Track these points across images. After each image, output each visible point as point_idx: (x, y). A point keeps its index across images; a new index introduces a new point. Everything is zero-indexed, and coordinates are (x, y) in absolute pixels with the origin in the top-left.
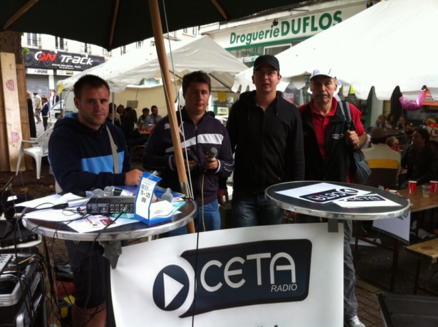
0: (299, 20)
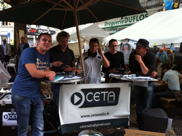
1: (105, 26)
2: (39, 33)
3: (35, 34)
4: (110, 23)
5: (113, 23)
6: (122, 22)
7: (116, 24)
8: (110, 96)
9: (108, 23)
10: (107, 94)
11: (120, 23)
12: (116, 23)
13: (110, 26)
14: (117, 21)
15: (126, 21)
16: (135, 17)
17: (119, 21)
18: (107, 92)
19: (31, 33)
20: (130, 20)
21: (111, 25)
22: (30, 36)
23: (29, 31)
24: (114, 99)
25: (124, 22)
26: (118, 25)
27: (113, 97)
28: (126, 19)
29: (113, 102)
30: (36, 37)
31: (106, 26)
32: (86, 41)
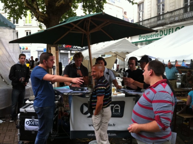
0: (167, 30)
1: (139, 39)
2: (74, 48)
3: (70, 49)
4: (144, 36)
5: (147, 36)
6: (157, 35)
7: (151, 38)
8: (116, 108)
9: (142, 37)
10: (113, 106)
11: (155, 37)
12: (151, 36)
13: (144, 40)
14: (152, 35)
15: (161, 34)
16: (170, 30)
17: (154, 35)
18: (113, 105)
19: (66, 48)
20: (166, 33)
21: (146, 38)
22: (65, 52)
23: (64, 47)
24: (119, 111)
25: (159, 35)
26: (153, 38)
27: (118, 109)
28: (161, 32)
29: (118, 114)
30: (71, 52)
31: (141, 40)
32: (118, 56)
